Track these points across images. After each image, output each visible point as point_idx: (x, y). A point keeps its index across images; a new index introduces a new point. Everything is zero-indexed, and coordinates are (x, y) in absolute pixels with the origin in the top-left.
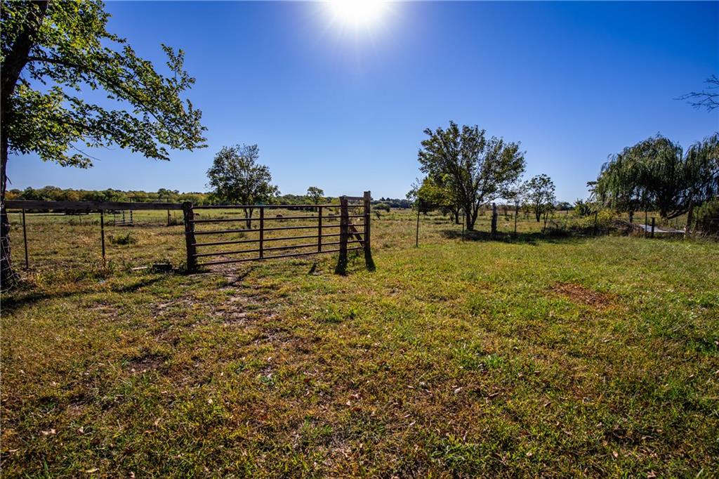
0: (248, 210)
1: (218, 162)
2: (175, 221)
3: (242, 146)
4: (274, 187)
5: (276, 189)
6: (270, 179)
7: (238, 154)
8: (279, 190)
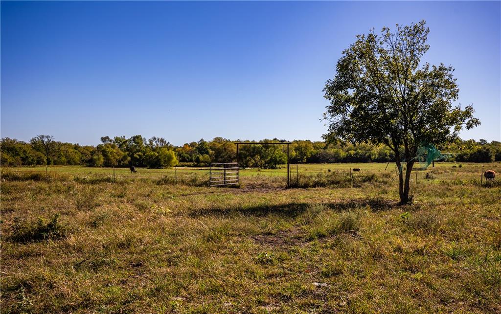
0: (404, 165)
1: (345, 67)
2: (297, 180)
3: (393, 30)
4: (463, 109)
5: (468, 113)
6: (454, 95)
7: (386, 47)
8: (474, 115)
